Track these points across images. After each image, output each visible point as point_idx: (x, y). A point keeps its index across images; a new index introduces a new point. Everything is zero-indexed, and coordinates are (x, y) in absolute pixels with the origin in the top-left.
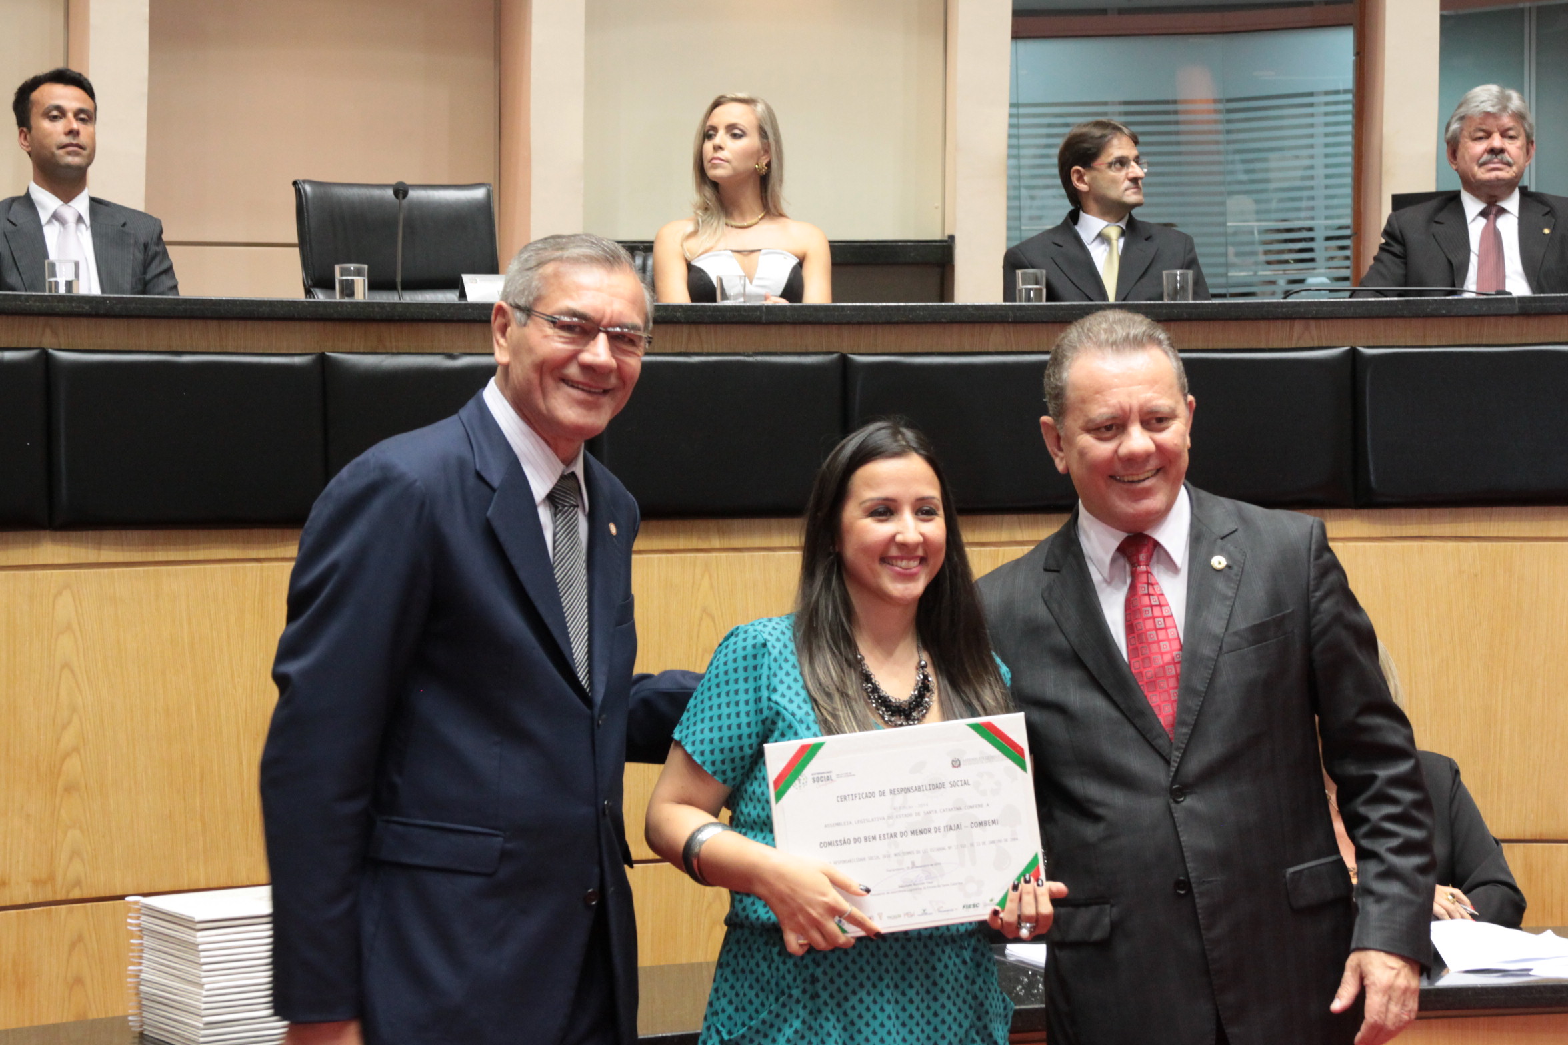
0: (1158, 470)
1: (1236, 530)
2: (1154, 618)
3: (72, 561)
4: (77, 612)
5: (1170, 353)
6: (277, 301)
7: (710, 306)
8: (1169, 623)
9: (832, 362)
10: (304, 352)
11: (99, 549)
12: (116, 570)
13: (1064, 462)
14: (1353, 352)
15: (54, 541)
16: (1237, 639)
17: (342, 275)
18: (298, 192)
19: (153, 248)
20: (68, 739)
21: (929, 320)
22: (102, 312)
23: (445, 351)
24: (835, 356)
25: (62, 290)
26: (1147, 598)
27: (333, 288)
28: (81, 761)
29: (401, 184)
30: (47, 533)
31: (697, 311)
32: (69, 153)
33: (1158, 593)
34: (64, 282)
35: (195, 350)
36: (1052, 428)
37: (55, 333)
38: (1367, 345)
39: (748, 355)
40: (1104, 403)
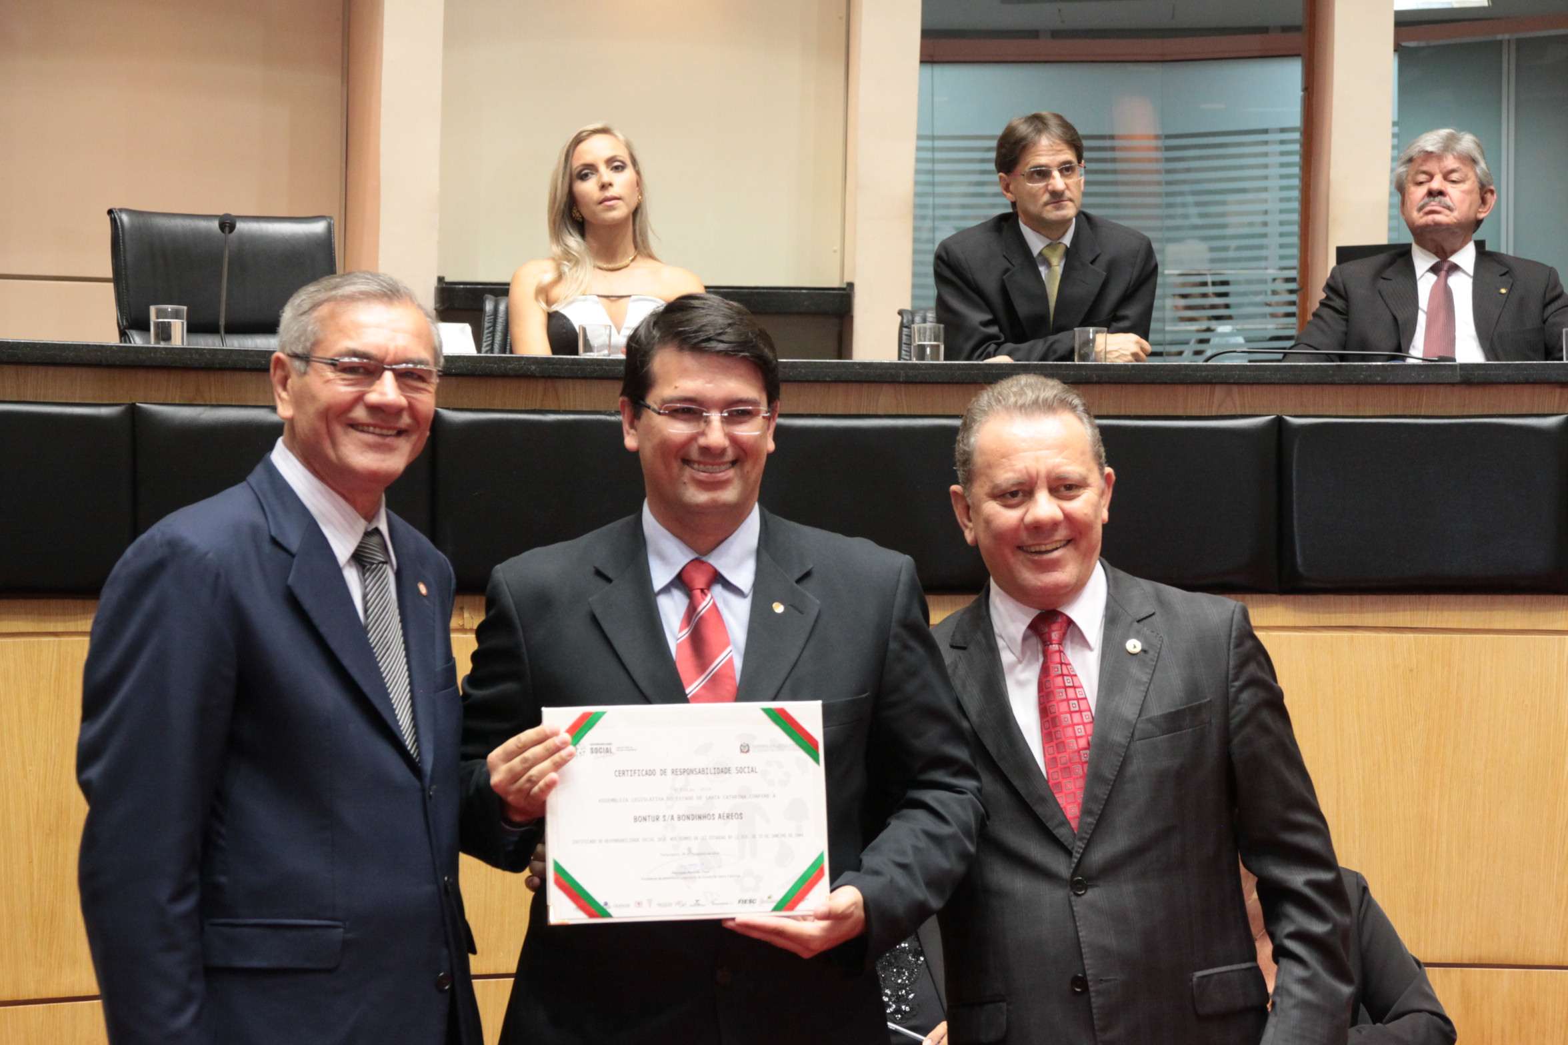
0: (1068, 541)
1: (1154, 614)
2: (1068, 700)
5: (1085, 420)
6: (83, 345)
8: (1083, 705)
10: (113, 402)
13: (973, 533)
14: (1279, 421)
16: (1150, 726)
17: (157, 318)
18: (114, 221)
26: (1060, 678)
27: (148, 330)
29: (227, 216)
31: (557, 365)
33: (1072, 673)
36: (963, 497)
38: (1293, 414)
40: (1009, 468)
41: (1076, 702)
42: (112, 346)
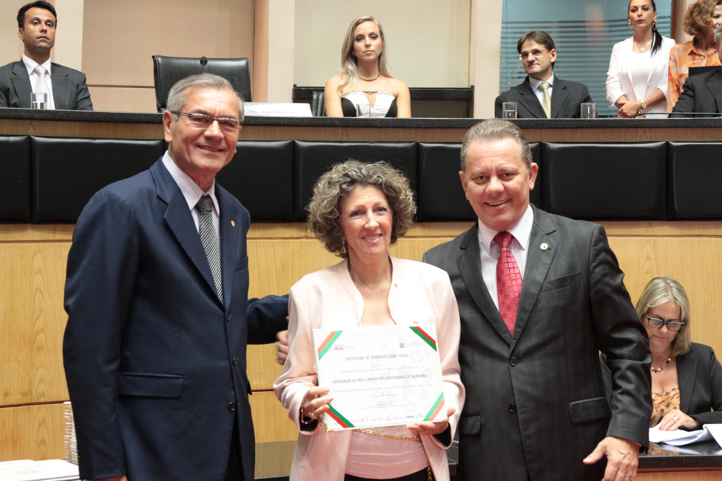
0: (508, 201)
1: (555, 231)
2: (510, 274)
3: (42, 239)
4: (44, 263)
6: (142, 114)
7: (352, 119)
9: (411, 146)
10: (155, 139)
11: (55, 233)
12: (63, 243)
14: (667, 144)
15: (33, 229)
16: (549, 285)
18: (155, 61)
19: (81, 87)
20: (39, 325)
21: (459, 127)
22: (57, 118)
24: (413, 143)
25: (39, 107)
26: (507, 264)
28: (45, 336)
29: (205, 58)
30: (30, 225)
31: (346, 121)
32: (41, 41)
34: (40, 104)
35: (102, 137)
37: (34, 128)
38: (674, 141)
39: (371, 143)
40: (478, 165)
41: (514, 275)
42: (155, 114)
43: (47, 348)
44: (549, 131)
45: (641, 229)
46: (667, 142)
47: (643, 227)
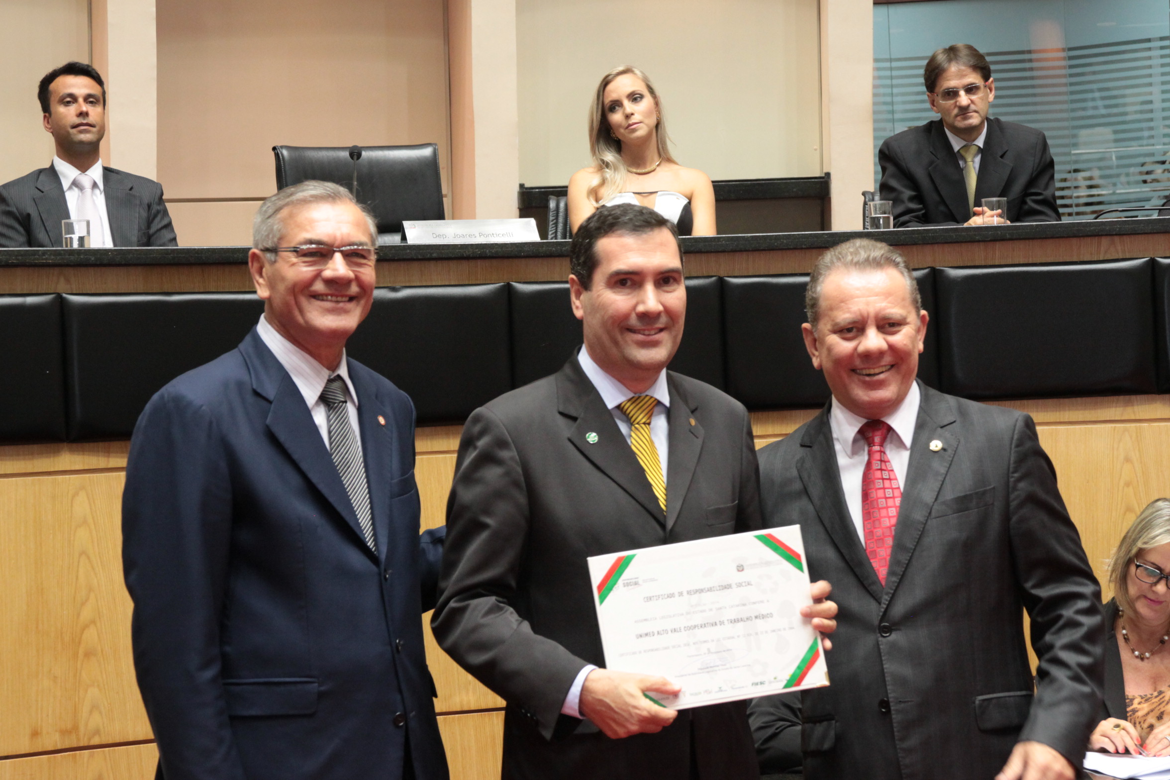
0: (892, 366)
1: (954, 422)
2: (885, 489)
3: (86, 468)
4: (91, 508)
5: (906, 274)
9: (711, 284)
11: (108, 457)
13: (818, 360)
14: (1153, 262)
15: (72, 451)
16: (943, 508)
18: (277, 156)
19: (154, 206)
20: (87, 613)
21: (792, 247)
22: (105, 262)
23: (389, 285)
24: (714, 279)
25: (76, 245)
26: (879, 472)
28: (98, 633)
29: (355, 147)
30: (65, 444)
32: (81, 132)
33: (889, 468)
34: (78, 238)
35: (182, 291)
36: (812, 333)
37: (68, 281)
38: (1164, 256)
40: (847, 310)
41: (890, 490)
43: (102, 652)
44: (947, 248)
45: (1114, 409)
46: (1151, 258)
47: (1116, 407)
